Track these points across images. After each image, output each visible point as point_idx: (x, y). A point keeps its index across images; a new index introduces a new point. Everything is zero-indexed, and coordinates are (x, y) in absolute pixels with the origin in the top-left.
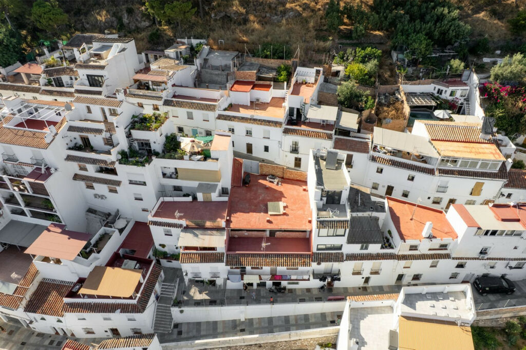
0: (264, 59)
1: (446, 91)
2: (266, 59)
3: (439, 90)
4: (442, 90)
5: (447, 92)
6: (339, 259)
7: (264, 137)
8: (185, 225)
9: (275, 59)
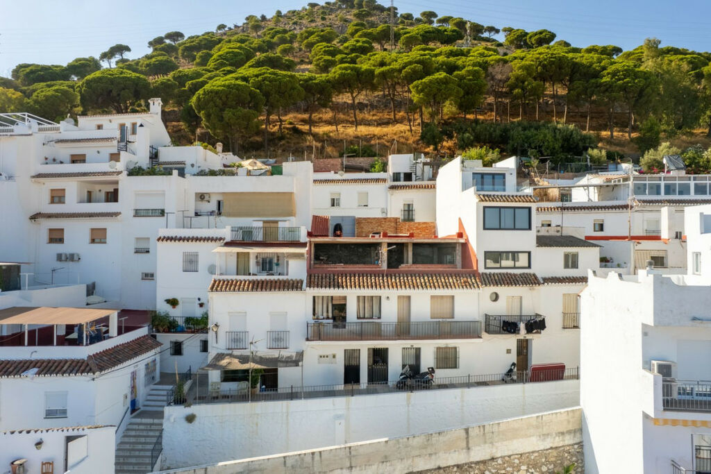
0: (349, 159)
2: (352, 159)
6: (530, 280)
7: (359, 206)
8: (228, 239)
9: (365, 157)
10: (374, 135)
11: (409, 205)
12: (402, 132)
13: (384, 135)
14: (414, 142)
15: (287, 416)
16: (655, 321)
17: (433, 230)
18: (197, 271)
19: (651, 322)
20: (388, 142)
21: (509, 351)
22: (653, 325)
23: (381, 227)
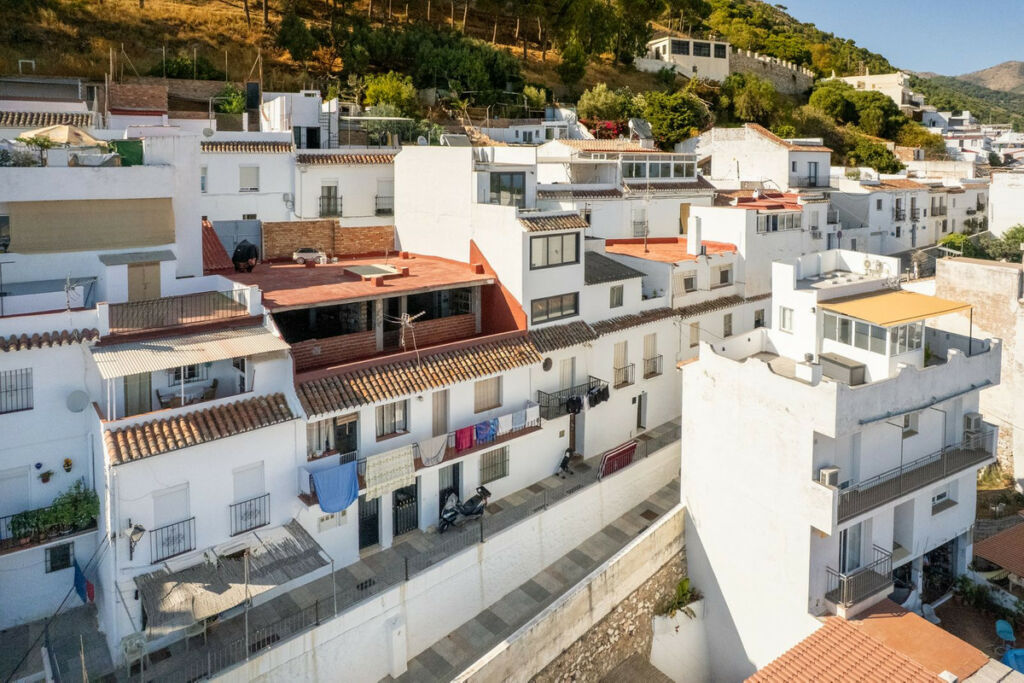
0: (174, 81)
1: (537, 132)
2: (179, 81)
3: (525, 133)
4: (530, 133)
5: (540, 133)
6: (584, 334)
7: (242, 190)
8: (105, 330)
9: (203, 79)
10: (183, 23)
11: (329, 188)
12: (231, 20)
13: (200, 24)
14: (257, 42)
15: (314, 656)
16: (837, 431)
17: (391, 239)
18: (32, 408)
19: (830, 431)
20: (212, 38)
21: (562, 434)
22: (833, 435)
23: (308, 237)
